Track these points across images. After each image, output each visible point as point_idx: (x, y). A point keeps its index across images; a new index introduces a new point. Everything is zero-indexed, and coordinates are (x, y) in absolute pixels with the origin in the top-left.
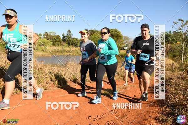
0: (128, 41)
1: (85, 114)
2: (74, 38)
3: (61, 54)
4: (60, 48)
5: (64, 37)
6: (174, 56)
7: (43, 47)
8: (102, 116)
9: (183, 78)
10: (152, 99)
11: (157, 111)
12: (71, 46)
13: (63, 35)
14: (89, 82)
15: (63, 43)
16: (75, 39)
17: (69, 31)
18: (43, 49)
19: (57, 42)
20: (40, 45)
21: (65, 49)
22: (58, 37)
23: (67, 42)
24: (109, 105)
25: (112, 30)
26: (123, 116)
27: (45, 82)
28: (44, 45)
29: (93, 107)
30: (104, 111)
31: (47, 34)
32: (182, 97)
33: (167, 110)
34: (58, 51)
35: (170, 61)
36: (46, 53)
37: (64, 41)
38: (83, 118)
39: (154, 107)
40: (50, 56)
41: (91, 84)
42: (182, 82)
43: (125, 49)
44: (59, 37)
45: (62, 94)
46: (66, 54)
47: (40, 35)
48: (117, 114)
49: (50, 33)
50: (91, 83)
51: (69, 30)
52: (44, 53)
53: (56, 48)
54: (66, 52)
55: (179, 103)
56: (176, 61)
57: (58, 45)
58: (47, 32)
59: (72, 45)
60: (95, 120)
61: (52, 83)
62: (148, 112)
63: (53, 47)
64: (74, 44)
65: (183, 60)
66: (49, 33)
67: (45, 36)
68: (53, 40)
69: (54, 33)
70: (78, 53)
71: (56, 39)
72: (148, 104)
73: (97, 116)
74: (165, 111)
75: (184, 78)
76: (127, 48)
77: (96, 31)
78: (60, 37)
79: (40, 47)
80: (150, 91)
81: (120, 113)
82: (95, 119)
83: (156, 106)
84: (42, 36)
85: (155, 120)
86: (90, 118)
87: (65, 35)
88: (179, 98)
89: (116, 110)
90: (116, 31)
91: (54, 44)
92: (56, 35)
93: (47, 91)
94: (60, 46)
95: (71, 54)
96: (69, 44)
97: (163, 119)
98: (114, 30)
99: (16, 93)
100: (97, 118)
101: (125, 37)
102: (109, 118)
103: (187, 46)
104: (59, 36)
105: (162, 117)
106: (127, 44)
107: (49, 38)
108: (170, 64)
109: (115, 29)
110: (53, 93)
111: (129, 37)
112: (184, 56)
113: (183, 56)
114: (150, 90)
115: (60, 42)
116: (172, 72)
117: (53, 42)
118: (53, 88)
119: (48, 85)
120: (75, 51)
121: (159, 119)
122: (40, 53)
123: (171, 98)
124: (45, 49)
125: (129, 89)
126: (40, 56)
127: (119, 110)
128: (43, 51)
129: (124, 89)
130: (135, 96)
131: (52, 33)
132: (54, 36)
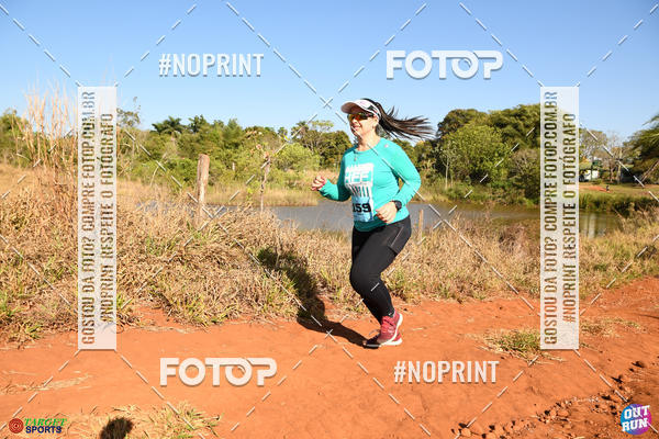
0: (602, 149)
7: (291, 173)
14: (453, 297)
18: (289, 180)
19: (337, 154)
20: (280, 166)
22: (340, 137)
24: (536, 390)
28: (294, 165)
29: (473, 391)
30: (516, 410)
31: (307, 128)
36: (301, 194)
40: (315, 202)
41: (458, 305)
43: (588, 178)
44: (345, 140)
47: (282, 131)
48: (568, 426)
49: (314, 124)
50: (460, 302)
52: (294, 193)
58: (303, 124)
63: (324, 172)
66: (310, 126)
67: (299, 137)
68: (324, 150)
69: (328, 124)
71: (333, 143)
73: (492, 428)
76: (595, 174)
77: (474, 113)
78: (347, 137)
79: (280, 172)
81: (582, 427)
82: (484, 437)
84: (288, 137)
86: (466, 431)
89: (565, 413)
91: (325, 163)
92: (334, 130)
100: (489, 436)
104: (343, 133)
106: (595, 158)
107: (310, 140)
111: (605, 132)
117: (323, 154)
122: (281, 194)
124: (299, 179)
125: (610, 332)
126: (279, 202)
127: (574, 414)
128: (291, 186)
129: (588, 334)
130: (638, 364)
131: (321, 125)
132: (326, 136)
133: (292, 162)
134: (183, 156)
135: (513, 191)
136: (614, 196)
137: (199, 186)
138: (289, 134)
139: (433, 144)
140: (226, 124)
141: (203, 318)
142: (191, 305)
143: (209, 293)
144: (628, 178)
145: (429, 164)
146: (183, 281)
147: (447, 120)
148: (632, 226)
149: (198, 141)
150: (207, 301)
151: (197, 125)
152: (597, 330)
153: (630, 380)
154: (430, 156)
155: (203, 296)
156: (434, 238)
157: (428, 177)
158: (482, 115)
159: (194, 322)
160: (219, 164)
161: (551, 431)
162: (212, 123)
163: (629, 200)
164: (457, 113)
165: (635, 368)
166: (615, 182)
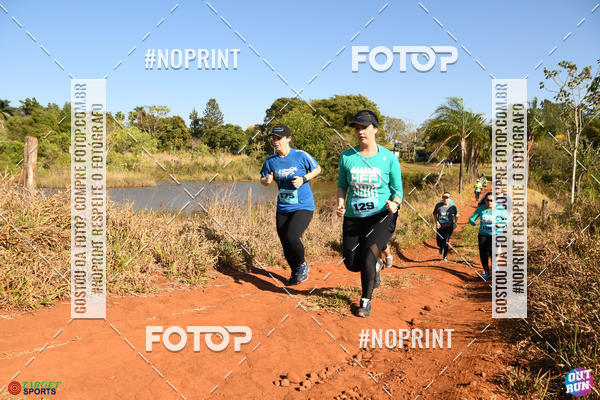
0: (401, 133)
1: (270, 371)
2: (228, 126)
3: (187, 177)
4: (185, 158)
5: (196, 122)
6: (547, 180)
7: (129, 156)
8: (324, 376)
9: (578, 250)
10: (480, 318)
11: (499, 357)
12: (219, 150)
13: (194, 116)
14: (279, 264)
15: (194, 143)
16: (232, 130)
17: (212, 104)
18: (128, 162)
19: (173, 138)
20: (118, 150)
21: (200, 160)
22: (177, 122)
23: (206, 140)
24: (346, 338)
25: (349, 98)
26: (391, 374)
27: (138, 267)
28: (132, 148)
29: (292, 346)
30: (329, 358)
31: (144, 114)
32: (576, 308)
33: (531, 353)
34: (178, 169)
35: (533, 194)
36: (139, 175)
37: (197, 133)
38: (261, 383)
39: (490, 344)
40: (153, 183)
42: (575, 263)
44: (181, 124)
45: (192, 306)
46: (204, 175)
47: (119, 115)
48: (371, 366)
49: (151, 109)
51: (214, 100)
52: (131, 175)
53: (170, 157)
54: (205, 169)
55: (568, 328)
56: (551, 196)
57: (178, 148)
58: (141, 109)
59: (222, 146)
60: (302, 388)
61: (161, 270)
62: (469, 359)
63: (161, 155)
64: (230, 144)
65: (576, 190)
66: (147, 111)
67: (136, 121)
68: (161, 134)
69: (165, 110)
70: (240, 172)
71: (170, 127)
72: (470, 333)
73: (309, 376)
74: (524, 356)
75: (581, 246)
77: (297, 102)
78: (183, 122)
79: (118, 155)
80: (475, 292)
81: (382, 365)
82: (301, 384)
83: (494, 341)
84: (126, 121)
85: (494, 387)
86: (286, 382)
87: (201, 115)
88: (569, 312)
89: (369, 355)
90: (361, 100)
91: (163, 146)
92: (170, 115)
93: (145, 296)
94: (182, 151)
95: (220, 176)
96: (212, 145)
97: (519, 383)
98: (354, 98)
99: (44, 304)
100: (306, 383)
101: (391, 121)
102: (346, 381)
103: (585, 147)
104: (179, 118)
105: (515, 375)
106: (396, 141)
107: (148, 125)
108: (536, 206)
109: (357, 94)
110: (163, 302)
111: (403, 120)
112: (577, 179)
113: (574, 178)
114: (474, 289)
115: (185, 139)
116: (543, 229)
117: (160, 138)
118: (164, 286)
119: (149, 278)
120: (232, 166)
121: (507, 383)
122: (121, 176)
123: (542, 313)
124: (137, 161)
125: (407, 285)
126: (118, 184)
127: (376, 355)
128: (129, 167)
129: (390, 288)
130: (426, 309)
131: (158, 110)
132: (164, 121)
133: (130, 145)
134: (13, 140)
135: (332, 169)
136: (411, 173)
137: (26, 169)
138: (126, 118)
139: (262, 128)
140: (61, 107)
141: (31, 301)
142: (17, 290)
143: (38, 276)
144: (423, 157)
145: (259, 146)
146: (8, 267)
147: (274, 107)
148: (424, 196)
149: (31, 124)
150: (34, 285)
151: (29, 107)
152: (396, 284)
153: (419, 322)
154: (259, 139)
155: (31, 280)
156: (262, 212)
157: (258, 158)
158: (304, 103)
159: (20, 306)
160: (55, 147)
161: (356, 372)
162: (46, 106)
163: (423, 176)
164: (283, 101)
165: (423, 312)
166: (412, 162)
